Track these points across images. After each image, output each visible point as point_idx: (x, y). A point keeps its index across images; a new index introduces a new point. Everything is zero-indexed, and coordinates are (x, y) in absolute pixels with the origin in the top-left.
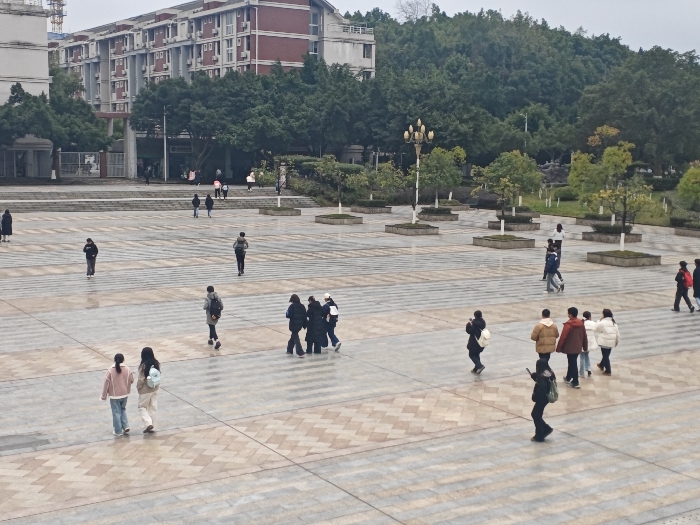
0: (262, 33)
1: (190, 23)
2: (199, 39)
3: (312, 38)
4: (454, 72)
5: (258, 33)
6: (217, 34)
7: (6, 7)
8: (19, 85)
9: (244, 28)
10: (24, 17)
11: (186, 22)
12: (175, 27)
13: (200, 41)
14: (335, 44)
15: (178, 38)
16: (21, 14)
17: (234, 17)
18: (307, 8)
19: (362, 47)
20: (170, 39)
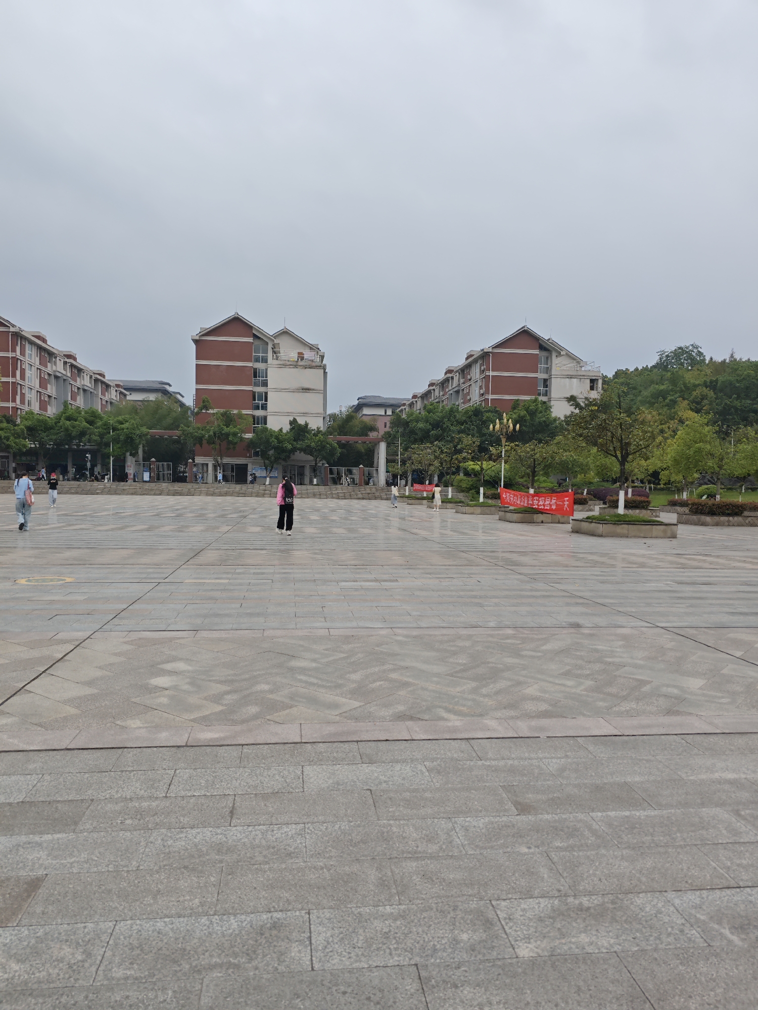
0: (495, 374)
1: (459, 374)
2: (463, 385)
3: (541, 376)
4: (698, 403)
5: (491, 373)
6: (470, 380)
7: (295, 363)
8: (295, 420)
9: (483, 371)
10: (307, 369)
11: (457, 374)
12: (452, 378)
13: (463, 386)
14: (563, 380)
15: (454, 387)
16: (306, 368)
17: (478, 365)
18: (536, 352)
19: (588, 381)
20: (450, 388)
